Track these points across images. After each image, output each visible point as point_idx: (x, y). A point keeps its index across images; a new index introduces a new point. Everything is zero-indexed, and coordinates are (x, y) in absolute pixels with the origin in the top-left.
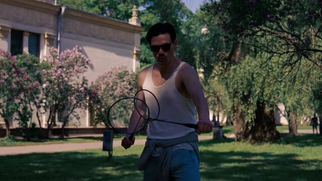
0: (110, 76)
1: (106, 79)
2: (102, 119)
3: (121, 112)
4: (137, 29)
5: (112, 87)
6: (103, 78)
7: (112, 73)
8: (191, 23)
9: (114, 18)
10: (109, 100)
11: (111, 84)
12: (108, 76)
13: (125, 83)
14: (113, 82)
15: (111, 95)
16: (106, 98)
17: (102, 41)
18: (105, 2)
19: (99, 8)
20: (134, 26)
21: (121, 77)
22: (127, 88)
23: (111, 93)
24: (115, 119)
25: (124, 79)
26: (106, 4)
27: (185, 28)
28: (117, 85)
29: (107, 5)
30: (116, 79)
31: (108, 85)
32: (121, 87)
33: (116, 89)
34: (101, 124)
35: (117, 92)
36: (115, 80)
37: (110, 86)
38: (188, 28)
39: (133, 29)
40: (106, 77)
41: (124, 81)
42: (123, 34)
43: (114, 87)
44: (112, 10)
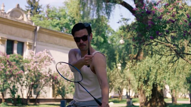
1: (63, 70)
2: (60, 93)
3: (71, 89)
5: (66, 74)
6: (61, 69)
8: (114, 37)
9: (68, 33)
10: (64, 82)
11: (66, 72)
12: (64, 68)
16: (62, 81)
17: (61, 47)
18: (63, 24)
19: (60, 27)
24: (68, 93)
26: (63, 25)
28: (69, 73)
29: (64, 26)
33: (69, 75)
34: (59, 96)
35: (69, 77)
36: (68, 70)
37: (65, 74)
40: (63, 68)
43: (67, 75)
44: (67, 28)
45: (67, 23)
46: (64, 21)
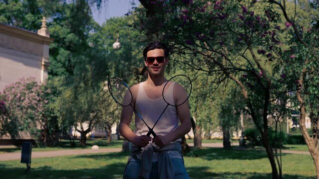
0: (18, 87)
1: (13, 90)
2: (8, 130)
3: (29, 123)
4: (46, 40)
5: (20, 98)
6: (11, 89)
7: (19, 83)
9: (21, 27)
10: (16, 111)
11: (19, 95)
12: (15, 86)
13: (34, 94)
14: (20, 93)
15: (18, 106)
16: (12, 109)
17: (11, 51)
18: (12, 12)
19: (6, 17)
20: (44, 37)
21: (29, 87)
22: (36, 99)
23: (18, 104)
24: (22, 130)
25: (32, 90)
26: (13, 13)
27: (92, 41)
28: (24, 96)
29: (13, 15)
30: (24, 89)
31: (15, 96)
32: (29, 98)
33: (24, 99)
34: (6, 135)
35: (25, 103)
36: (23, 91)
37: (18, 97)
38: (96, 41)
39: (43, 40)
40: (13, 87)
41: (32, 92)
42: (31, 45)
43: (22, 98)
44: (19, 19)
45: (19, 10)
46: (15, 5)
